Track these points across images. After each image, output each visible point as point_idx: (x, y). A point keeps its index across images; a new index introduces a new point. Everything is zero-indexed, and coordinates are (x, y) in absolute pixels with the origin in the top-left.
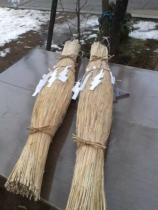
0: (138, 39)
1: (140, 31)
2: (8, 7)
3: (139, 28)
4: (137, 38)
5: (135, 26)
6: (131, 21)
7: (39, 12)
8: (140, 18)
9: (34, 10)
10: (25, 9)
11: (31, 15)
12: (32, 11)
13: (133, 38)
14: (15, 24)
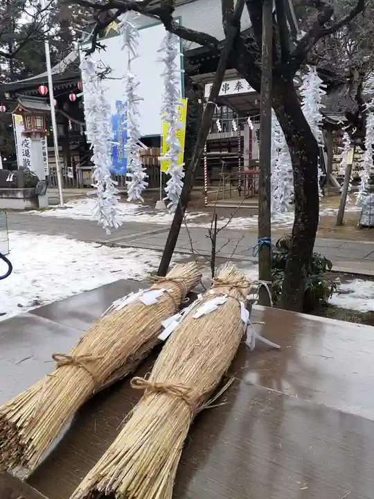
0: (350, 310)
1: (354, 297)
2: (97, 242)
3: (353, 292)
4: (348, 308)
5: (343, 287)
6: (337, 279)
7: (154, 252)
8: (354, 274)
9: (143, 250)
10: (129, 247)
11: (137, 256)
12: (141, 250)
13: (339, 307)
14: (101, 267)
